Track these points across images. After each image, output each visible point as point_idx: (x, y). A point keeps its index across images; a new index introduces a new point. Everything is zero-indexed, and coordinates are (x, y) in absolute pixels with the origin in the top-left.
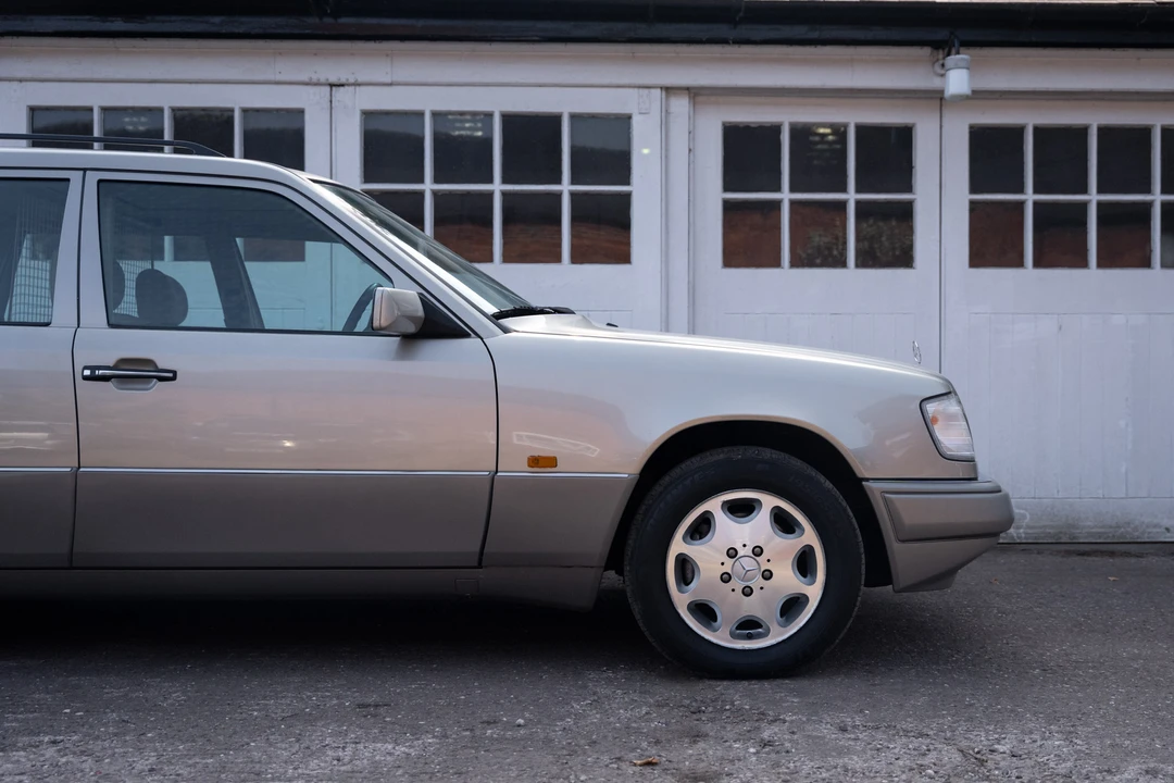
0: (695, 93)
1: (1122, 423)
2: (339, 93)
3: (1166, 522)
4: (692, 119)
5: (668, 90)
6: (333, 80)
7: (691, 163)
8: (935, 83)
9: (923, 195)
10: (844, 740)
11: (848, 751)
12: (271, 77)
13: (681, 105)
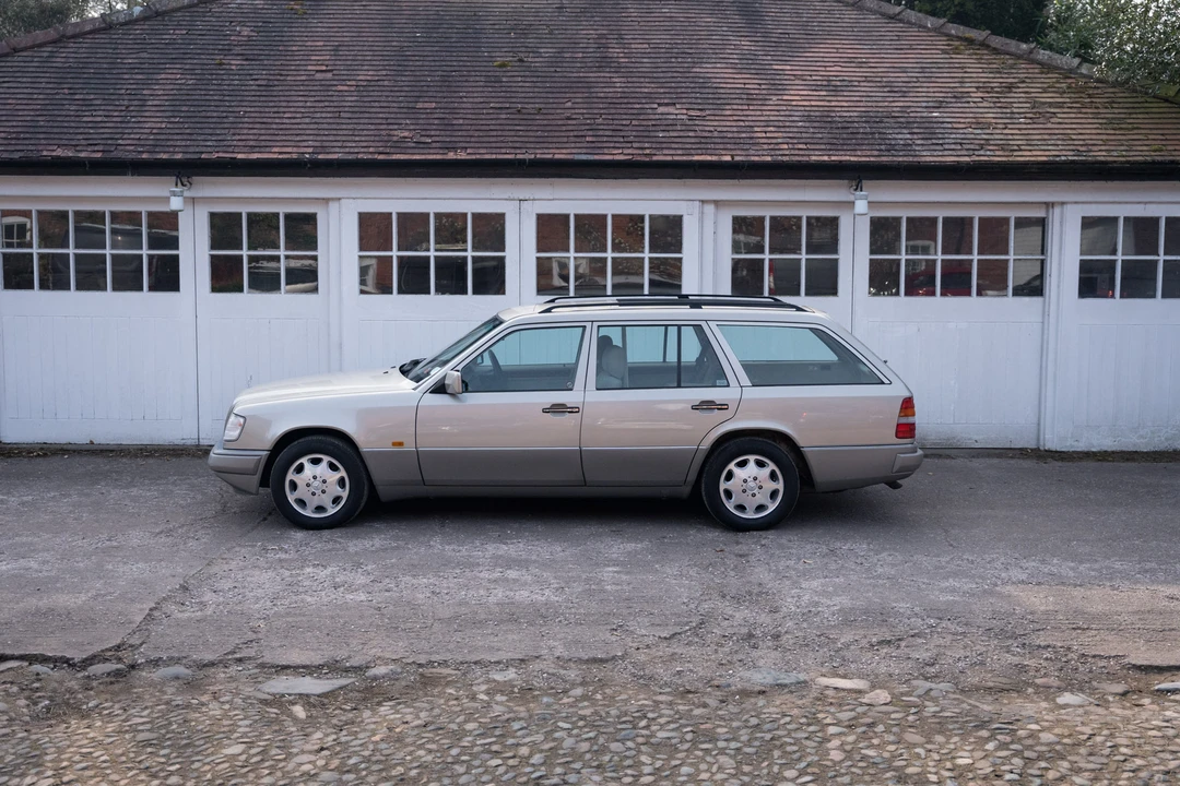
0: (716, 203)
1: (952, 382)
2: (524, 204)
3: (976, 437)
4: (716, 216)
5: (703, 202)
6: (521, 198)
7: (715, 241)
8: (851, 198)
9: (844, 256)
10: (790, 544)
11: (792, 548)
12: (488, 196)
13: (710, 209)
